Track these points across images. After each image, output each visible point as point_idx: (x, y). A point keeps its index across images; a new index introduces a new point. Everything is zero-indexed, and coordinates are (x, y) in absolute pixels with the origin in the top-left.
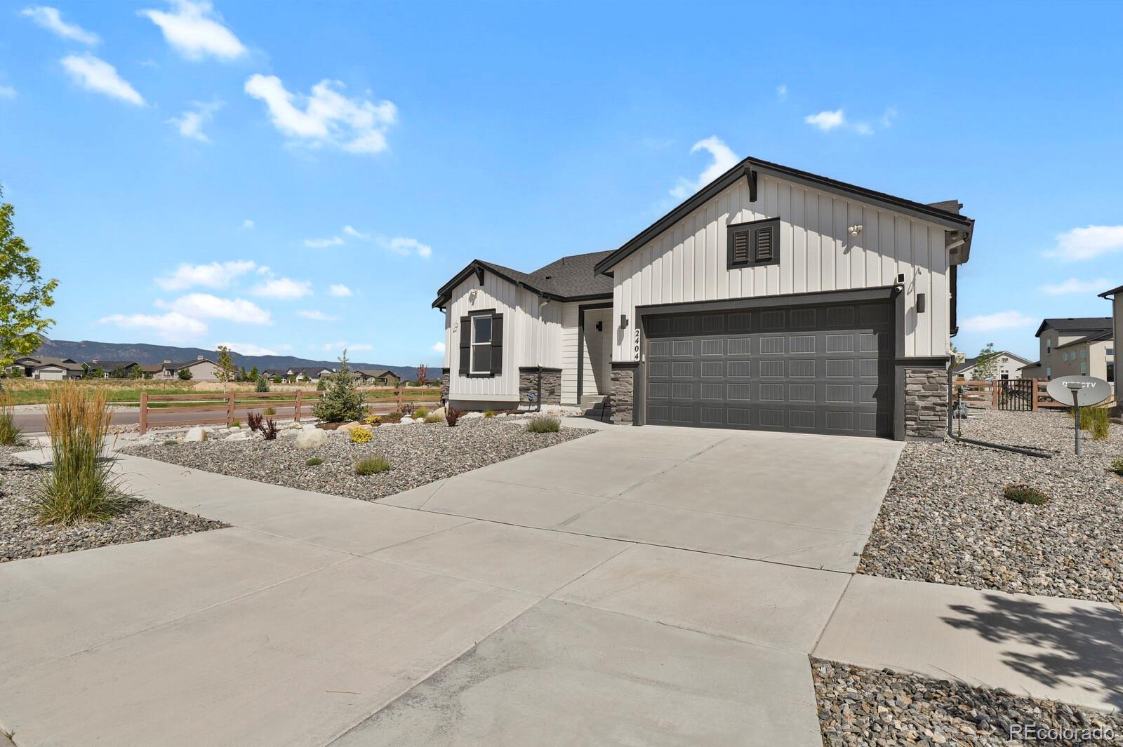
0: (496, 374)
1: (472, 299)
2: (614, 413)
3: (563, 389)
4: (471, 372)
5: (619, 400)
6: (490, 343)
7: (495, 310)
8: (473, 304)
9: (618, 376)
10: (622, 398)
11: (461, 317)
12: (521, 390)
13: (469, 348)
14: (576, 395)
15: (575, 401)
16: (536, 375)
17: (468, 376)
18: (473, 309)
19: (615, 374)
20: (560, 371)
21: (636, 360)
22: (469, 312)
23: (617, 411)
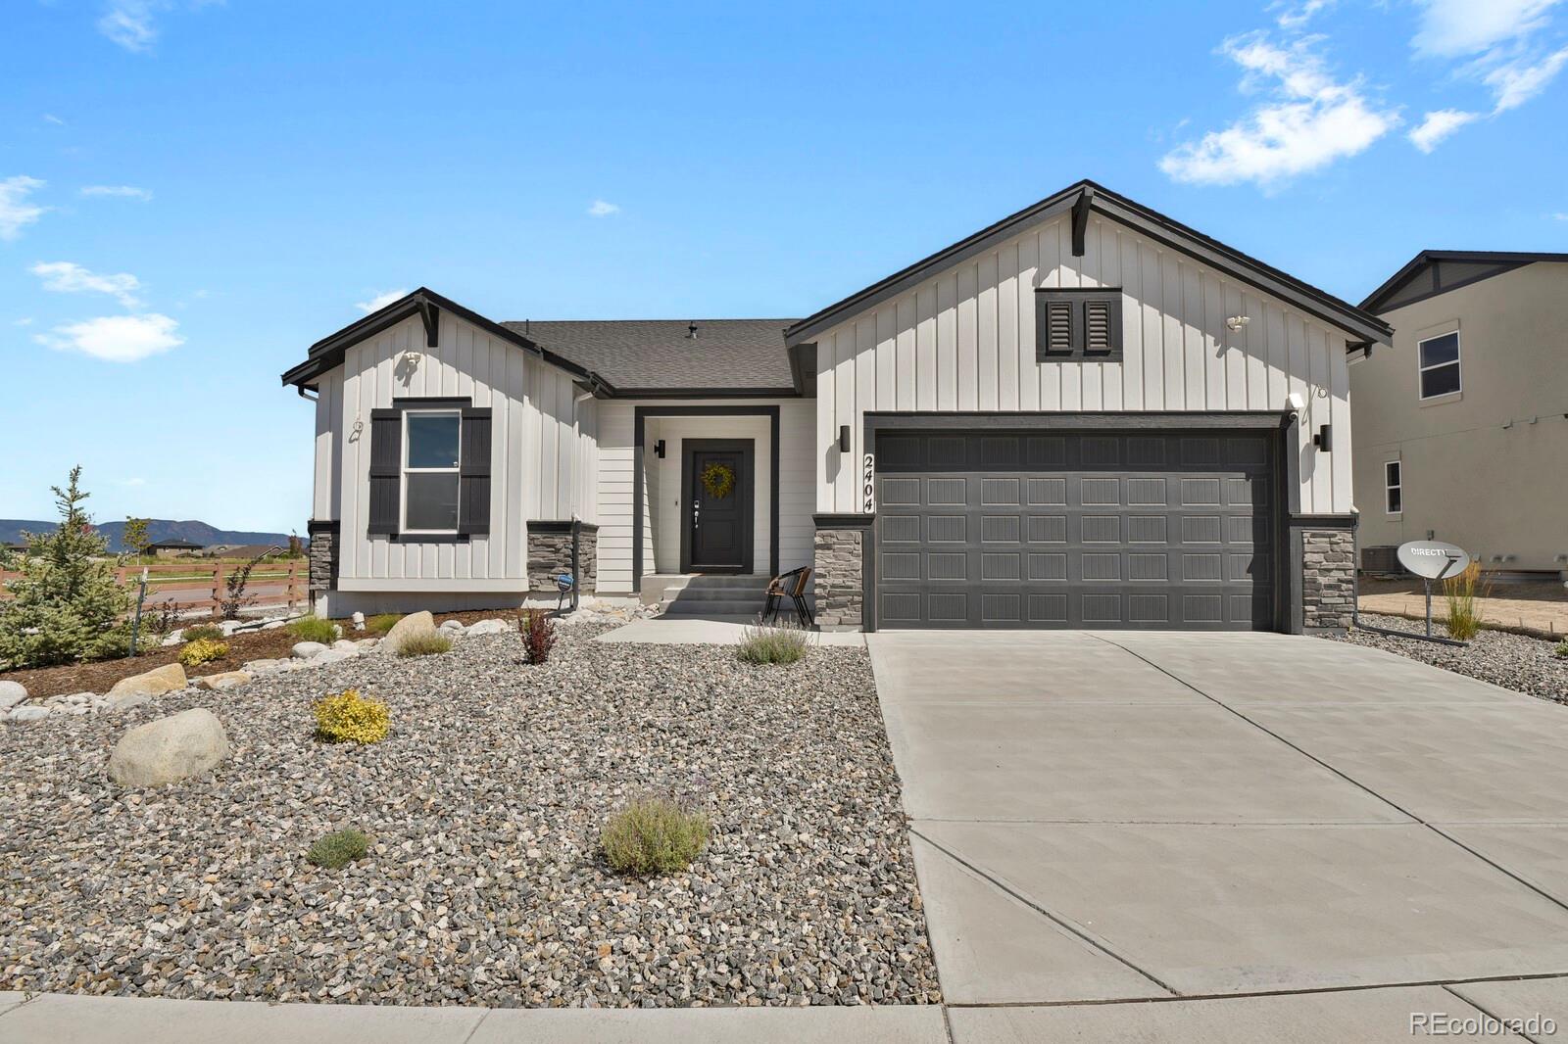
0: (471, 536)
1: (405, 371)
2: (823, 609)
3: (599, 565)
4: (403, 530)
5: (833, 586)
6: (458, 470)
7: (469, 399)
8: (407, 384)
9: (830, 541)
10: (839, 581)
11: (374, 411)
12: (532, 567)
13: (398, 477)
14: (630, 576)
15: (629, 588)
16: (570, 538)
17: (394, 538)
18: (405, 394)
19: (823, 537)
20: (594, 529)
21: (867, 511)
22: (396, 400)
23: (830, 606)
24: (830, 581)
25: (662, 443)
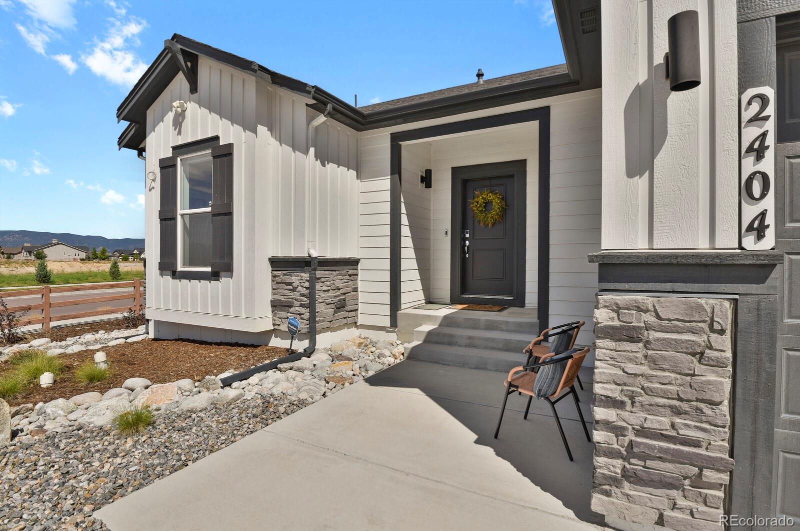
0: (222, 274)
1: (178, 122)
2: (614, 481)
3: (361, 297)
4: (180, 268)
6: (209, 209)
7: (216, 138)
8: (179, 133)
11: (160, 160)
12: (276, 305)
13: (174, 219)
14: (387, 310)
15: (387, 322)
16: (305, 276)
17: (175, 275)
18: (180, 141)
20: (354, 263)
22: (175, 148)
24: (633, 418)
25: (429, 172)
